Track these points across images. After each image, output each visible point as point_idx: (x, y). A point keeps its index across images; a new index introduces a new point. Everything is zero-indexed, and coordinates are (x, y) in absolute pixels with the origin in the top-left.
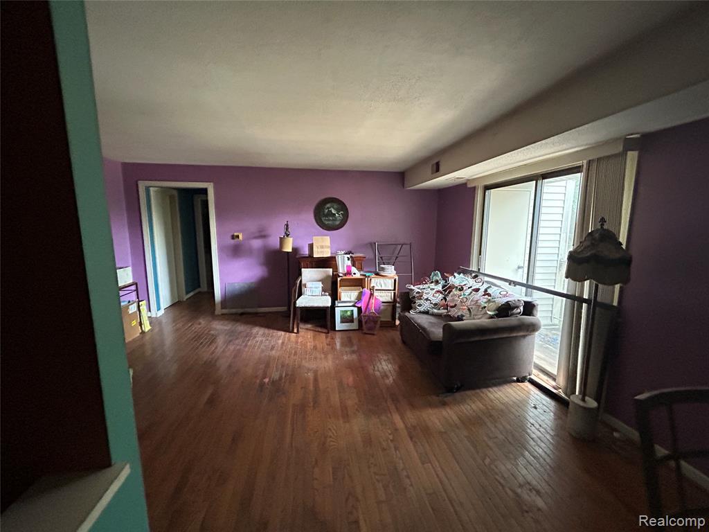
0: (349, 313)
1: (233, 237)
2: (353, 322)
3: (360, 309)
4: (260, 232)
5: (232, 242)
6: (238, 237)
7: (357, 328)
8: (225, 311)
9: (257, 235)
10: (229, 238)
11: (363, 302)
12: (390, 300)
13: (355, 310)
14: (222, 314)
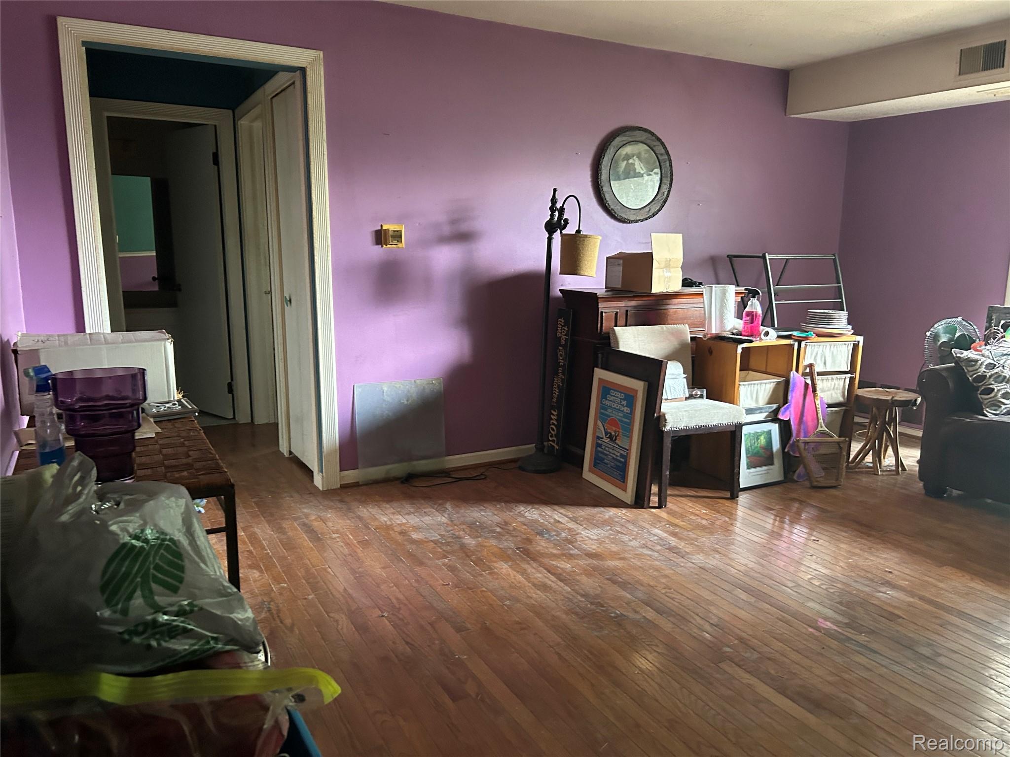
0: (763, 440)
1: (380, 237)
2: (772, 463)
3: (785, 427)
4: (453, 222)
5: (377, 252)
6: (398, 236)
7: (781, 478)
8: (351, 476)
9: (447, 230)
10: (369, 238)
11: (792, 409)
12: (841, 399)
13: (774, 428)
14: (344, 487)
